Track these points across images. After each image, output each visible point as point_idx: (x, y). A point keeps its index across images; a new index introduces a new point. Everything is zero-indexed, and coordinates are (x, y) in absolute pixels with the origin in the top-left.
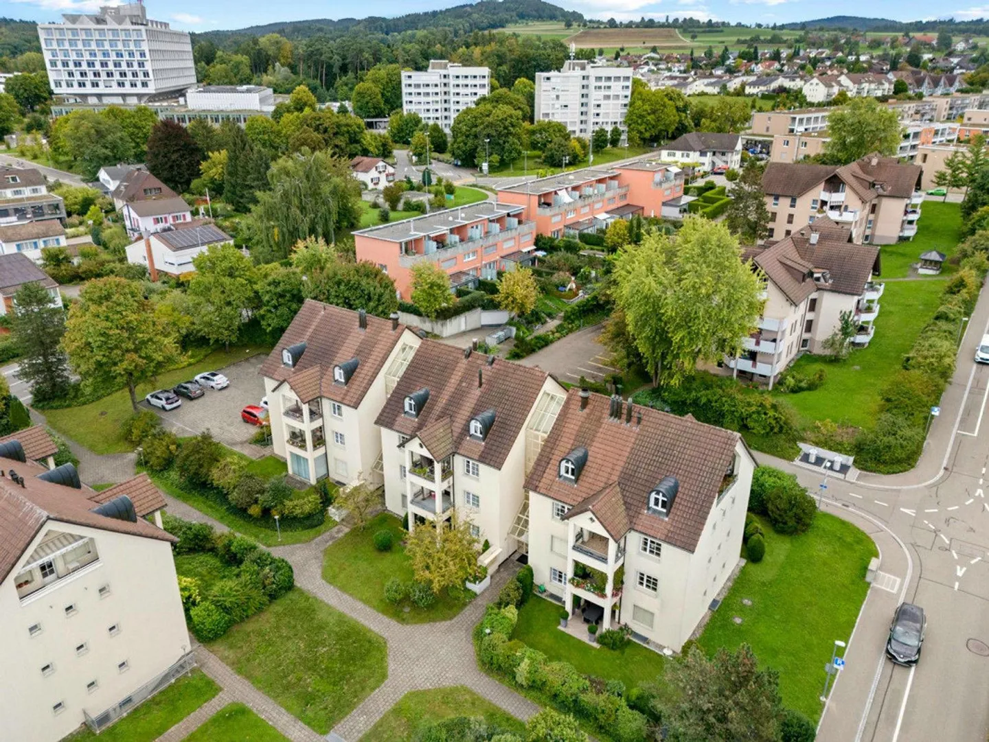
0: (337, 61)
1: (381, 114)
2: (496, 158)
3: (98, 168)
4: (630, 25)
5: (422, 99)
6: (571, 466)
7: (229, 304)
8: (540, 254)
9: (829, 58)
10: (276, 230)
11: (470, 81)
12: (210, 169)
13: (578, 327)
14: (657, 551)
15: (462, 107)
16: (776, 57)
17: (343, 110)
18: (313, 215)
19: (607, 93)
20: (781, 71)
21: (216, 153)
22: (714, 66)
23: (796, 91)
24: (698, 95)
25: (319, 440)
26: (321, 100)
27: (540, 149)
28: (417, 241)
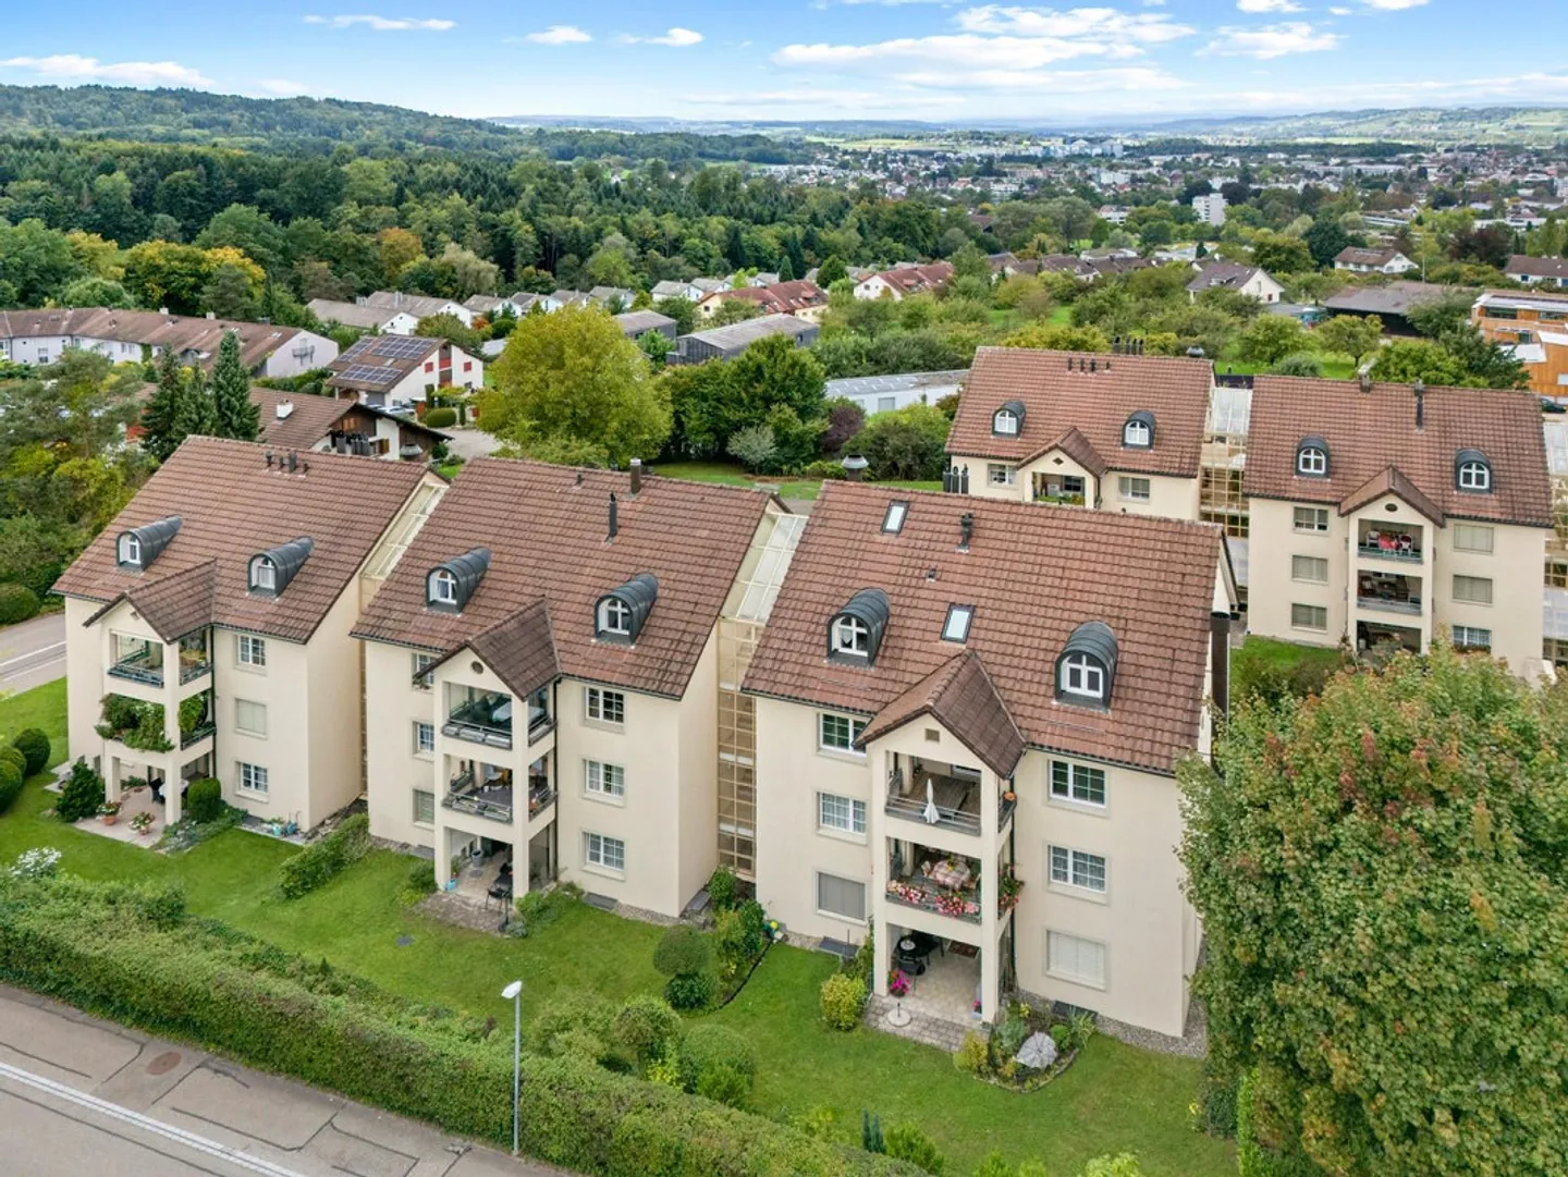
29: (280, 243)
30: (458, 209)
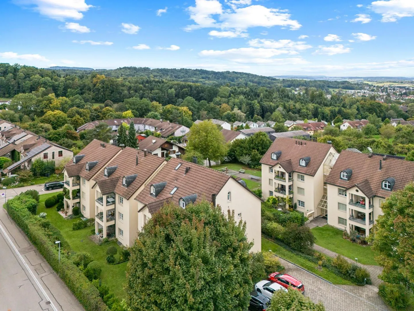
29: (197, 106)
30: (242, 99)
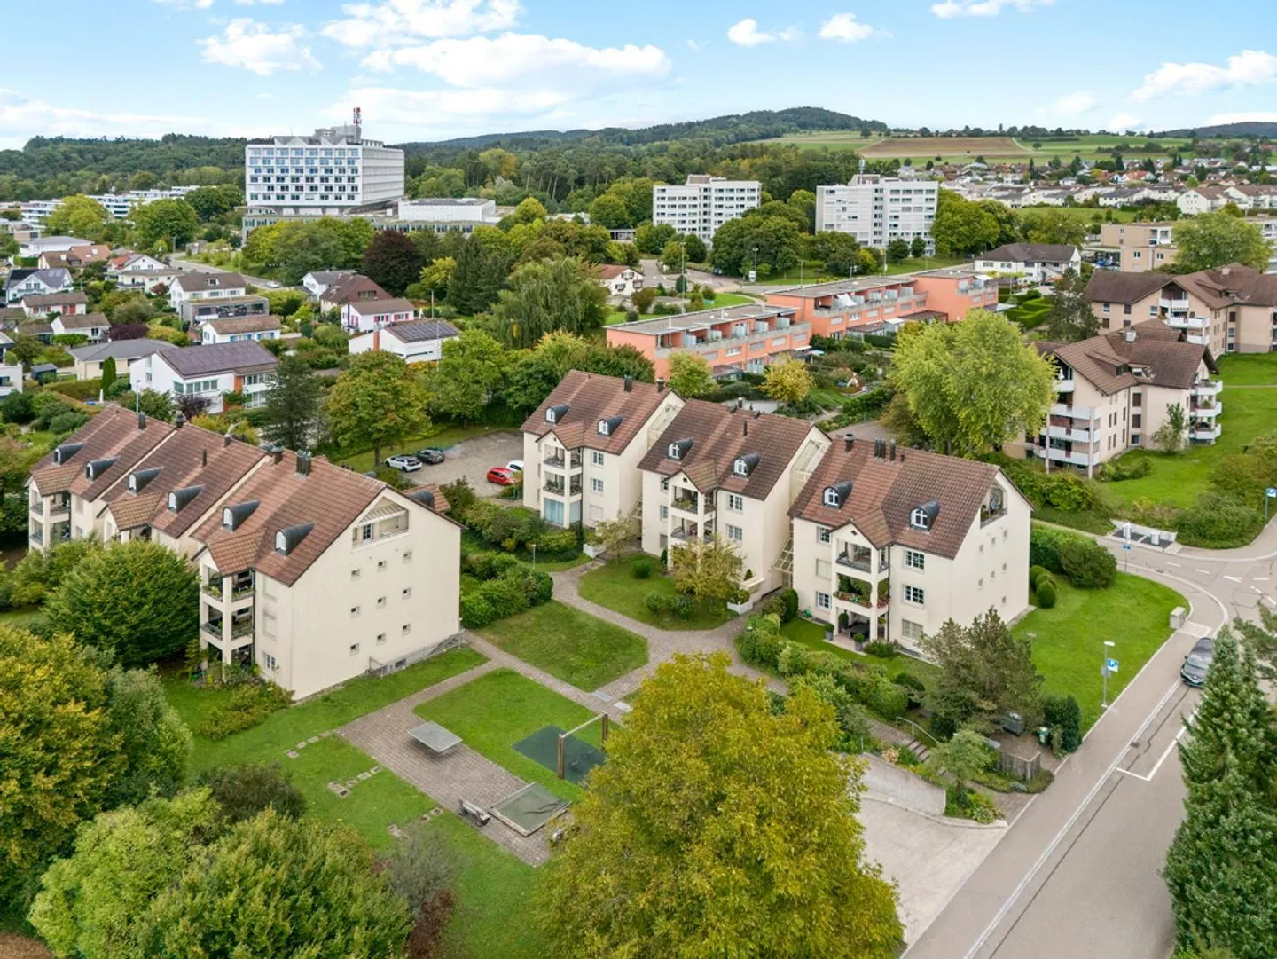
0: (573, 174)
1: (624, 225)
2: (765, 267)
3: (304, 273)
4: (949, 134)
5: (677, 211)
6: (834, 494)
7: (477, 382)
8: (816, 353)
9: (1224, 168)
10: (515, 328)
11: (735, 195)
12: (432, 274)
13: (861, 420)
14: (920, 563)
15: (724, 219)
16: (1149, 166)
17: (580, 221)
18: (558, 314)
19: (907, 205)
20: (1155, 181)
21: (441, 260)
22: (1062, 176)
23: (1169, 203)
24: (1038, 206)
25: (576, 488)
26: (552, 211)
27: (822, 259)
28: (675, 335)
